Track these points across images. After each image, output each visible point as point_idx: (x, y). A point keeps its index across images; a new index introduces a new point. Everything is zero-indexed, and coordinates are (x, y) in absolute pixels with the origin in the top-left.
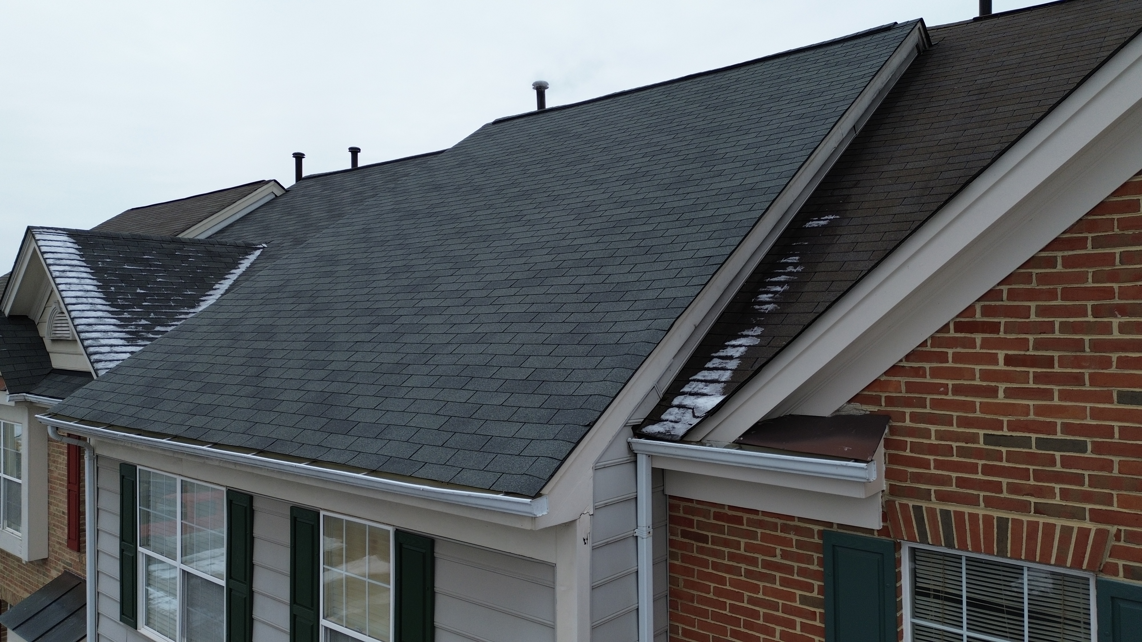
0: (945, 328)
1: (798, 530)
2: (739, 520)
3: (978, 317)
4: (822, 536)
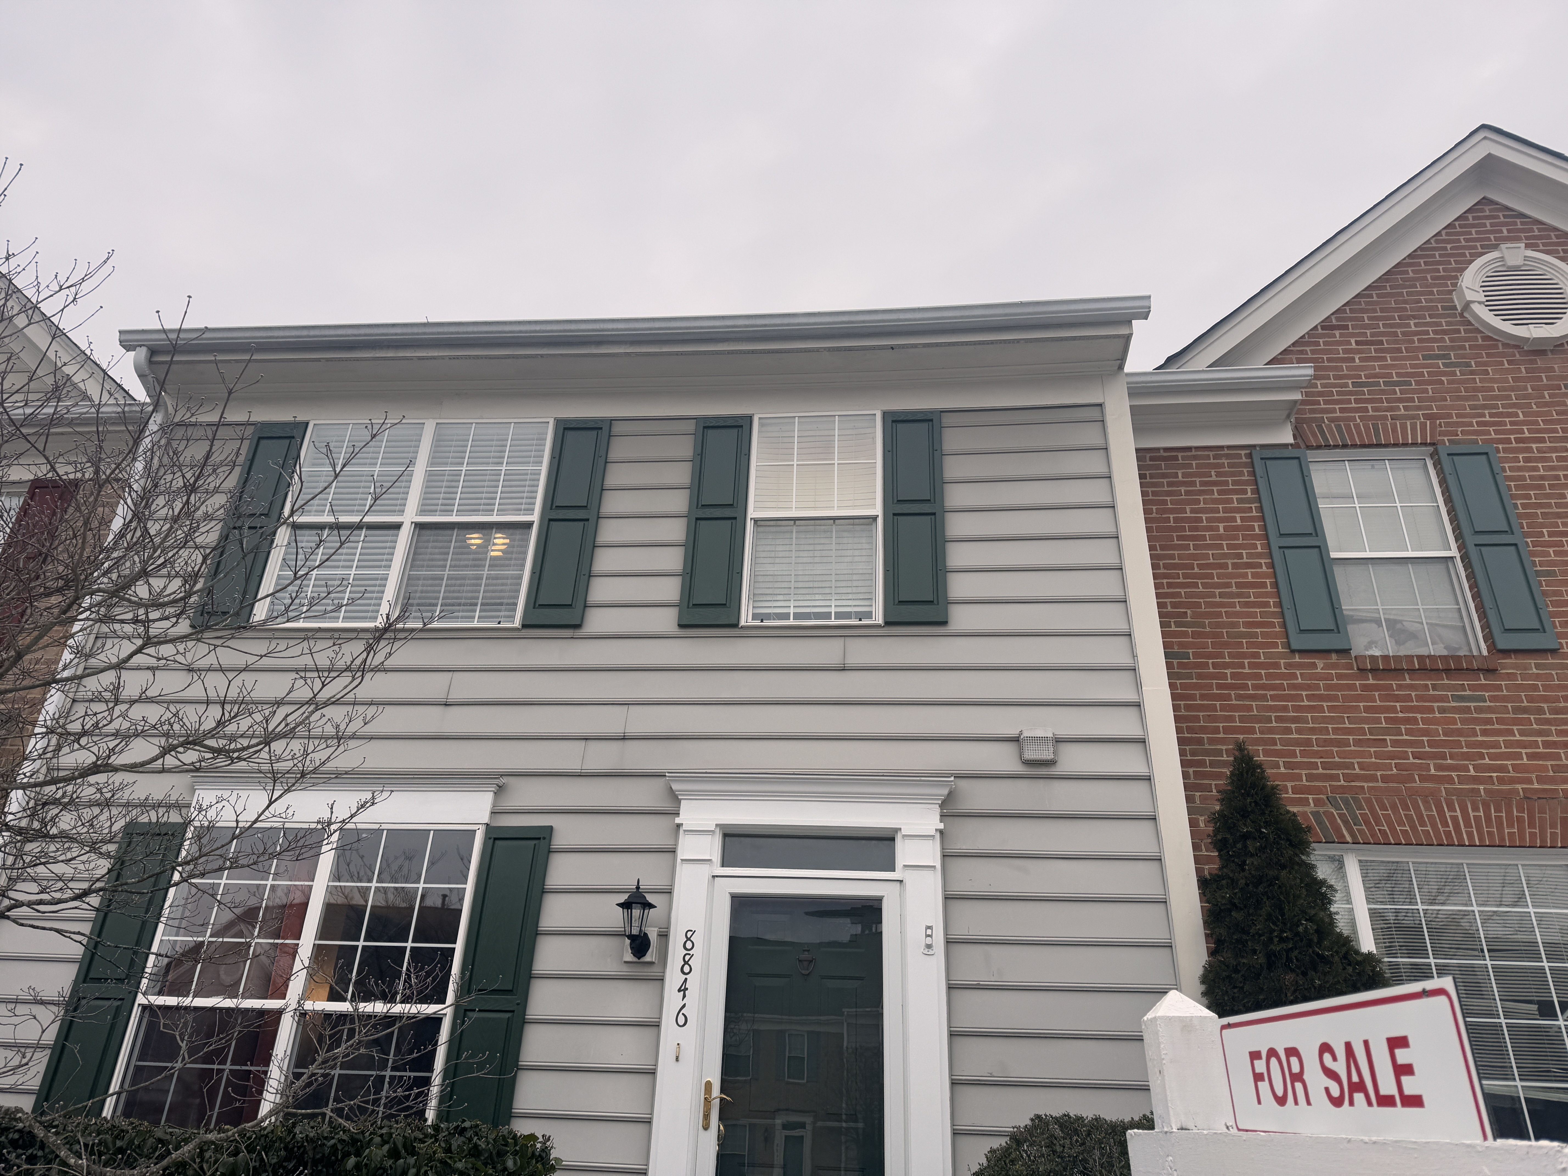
0: (1315, 328)
2: (1175, 459)
3: (1334, 322)
4: (1250, 456)
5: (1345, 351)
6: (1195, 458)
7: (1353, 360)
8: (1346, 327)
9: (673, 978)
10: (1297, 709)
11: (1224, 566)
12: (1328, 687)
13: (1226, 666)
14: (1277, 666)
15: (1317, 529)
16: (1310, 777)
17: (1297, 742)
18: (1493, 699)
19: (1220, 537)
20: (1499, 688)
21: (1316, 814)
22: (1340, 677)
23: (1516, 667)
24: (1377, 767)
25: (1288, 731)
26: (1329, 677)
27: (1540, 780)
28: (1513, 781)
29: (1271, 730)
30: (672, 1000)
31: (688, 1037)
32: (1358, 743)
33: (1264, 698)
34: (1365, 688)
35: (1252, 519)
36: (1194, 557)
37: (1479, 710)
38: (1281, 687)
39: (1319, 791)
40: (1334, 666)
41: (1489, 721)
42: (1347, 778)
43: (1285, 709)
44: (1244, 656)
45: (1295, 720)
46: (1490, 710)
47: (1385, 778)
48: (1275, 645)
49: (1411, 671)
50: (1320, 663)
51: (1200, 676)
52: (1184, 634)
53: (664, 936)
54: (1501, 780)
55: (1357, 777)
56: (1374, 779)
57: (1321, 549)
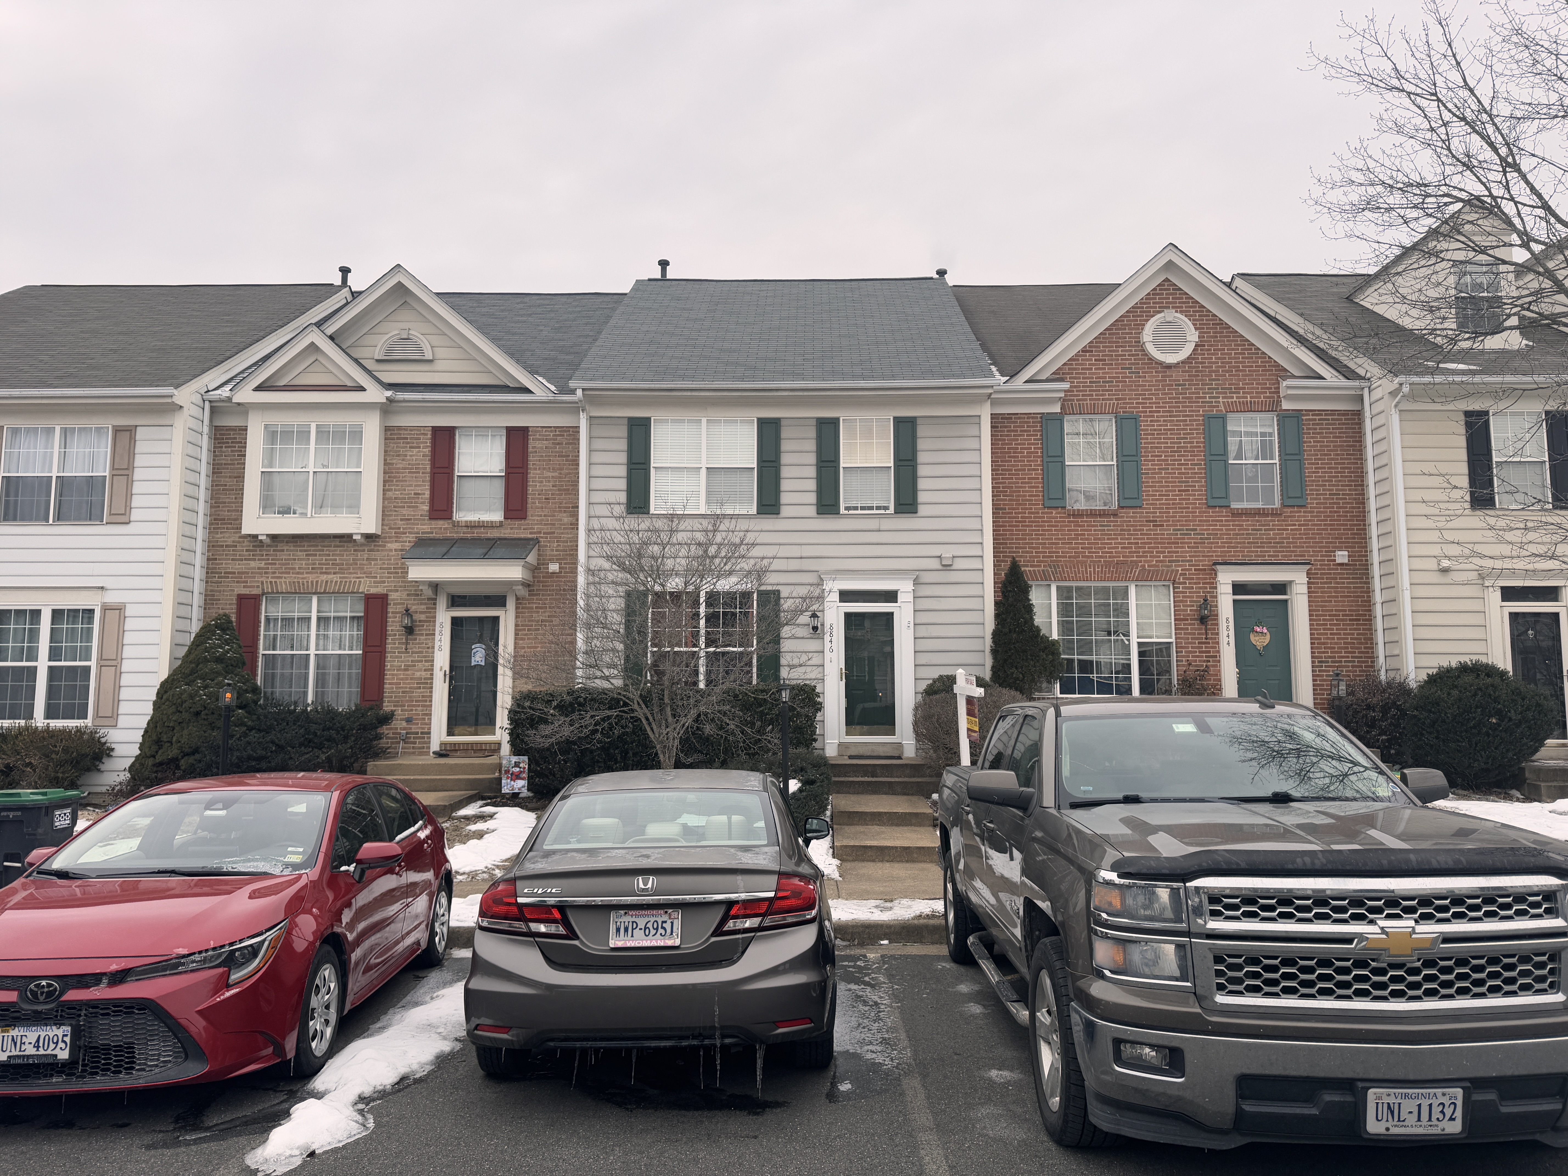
0: (1079, 352)
1: (1033, 418)
2: (1011, 418)
3: (1089, 347)
4: (1041, 418)
5: (1090, 364)
6: (1019, 418)
7: (1091, 369)
8: (1092, 351)
9: (827, 638)
10: (1043, 530)
11: (1024, 470)
12: (1055, 522)
13: (1019, 513)
14: (1038, 513)
15: (1062, 455)
16: (1043, 557)
17: (1041, 544)
18: (1114, 526)
19: (1024, 457)
20: (1117, 521)
21: (1043, 571)
22: (1061, 517)
23: (1125, 513)
24: (1068, 552)
25: (1038, 539)
26: (1057, 517)
27: (1123, 557)
28: (1114, 557)
29: (1032, 539)
30: (827, 645)
31: (834, 656)
32: (1062, 543)
33: (1031, 526)
34: (1069, 522)
35: (1038, 448)
36: (1013, 466)
37: (1108, 530)
38: (1038, 522)
39: (1046, 561)
40: (1059, 513)
41: (1111, 535)
42: (1056, 557)
43: (1039, 530)
44: (1026, 509)
45: (1041, 535)
46: (1112, 530)
47: (1070, 557)
48: (1039, 504)
49: (1087, 515)
50: (1054, 512)
51: (1009, 518)
52: (1006, 500)
53: (823, 625)
54: (1110, 557)
55: (1060, 557)
56: (1066, 557)
57: (1063, 463)
